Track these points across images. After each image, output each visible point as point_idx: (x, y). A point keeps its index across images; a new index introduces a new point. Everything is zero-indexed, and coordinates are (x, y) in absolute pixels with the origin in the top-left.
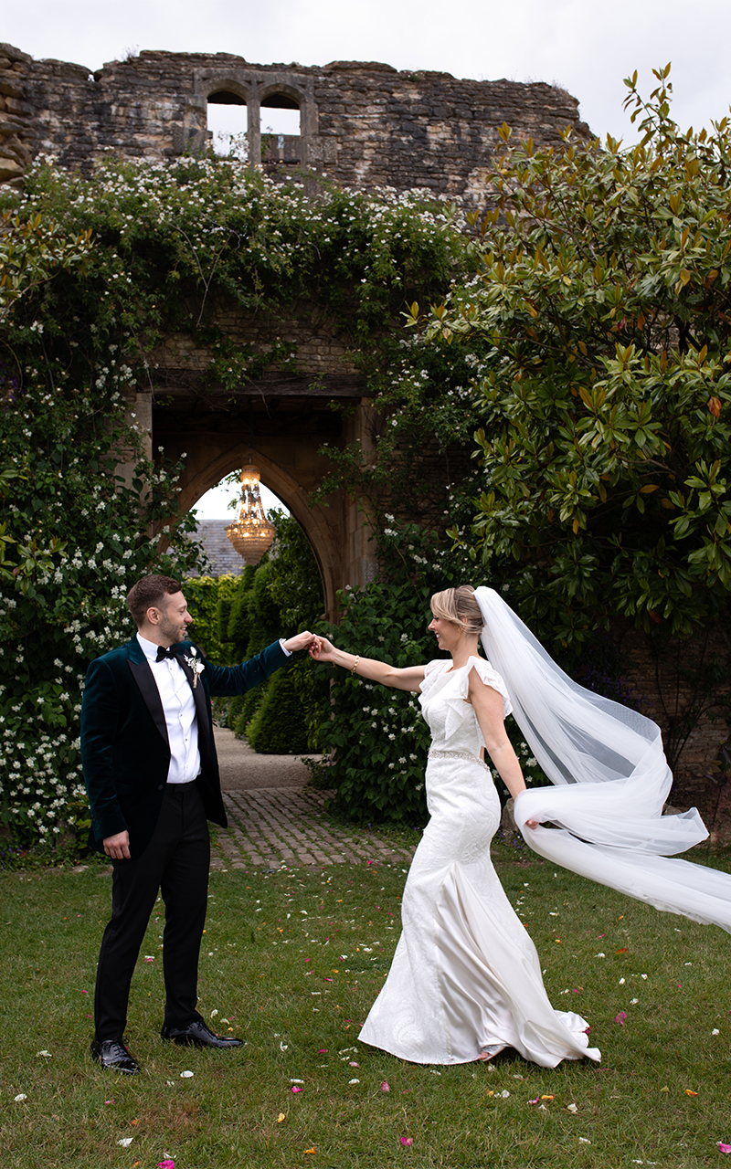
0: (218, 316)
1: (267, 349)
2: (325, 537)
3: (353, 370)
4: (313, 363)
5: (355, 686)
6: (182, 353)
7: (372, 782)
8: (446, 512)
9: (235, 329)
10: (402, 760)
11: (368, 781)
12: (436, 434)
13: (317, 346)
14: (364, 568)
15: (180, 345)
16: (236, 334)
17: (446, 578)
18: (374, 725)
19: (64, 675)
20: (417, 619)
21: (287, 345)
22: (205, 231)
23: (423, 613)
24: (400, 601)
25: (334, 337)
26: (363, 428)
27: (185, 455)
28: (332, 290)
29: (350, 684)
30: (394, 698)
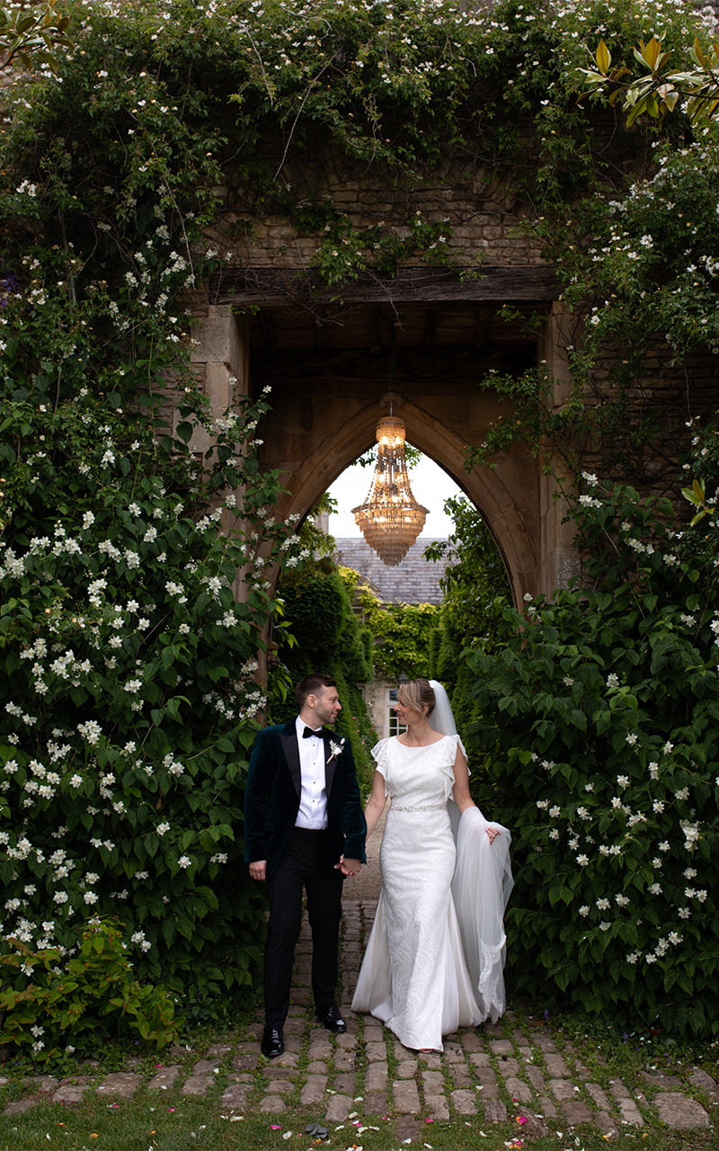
0: (332, 188)
1: (405, 234)
2: (512, 528)
3: (539, 261)
4: (474, 252)
5: (525, 762)
6: (277, 244)
7: (550, 935)
8: (686, 466)
9: (356, 206)
10: (603, 904)
11: (544, 933)
12: (668, 336)
13: (482, 226)
14: (557, 567)
15: (274, 232)
16: (358, 213)
17: (686, 578)
18: (554, 834)
19: (22, 730)
20: (637, 648)
21: (435, 225)
22: (295, 44)
23: (647, 640)
24: (605, 618)
25: (509, 211)
26: (555, 347)
27: (268, 389)
28: (501, 134)
29: (517, 758)
30: (589, 788)
